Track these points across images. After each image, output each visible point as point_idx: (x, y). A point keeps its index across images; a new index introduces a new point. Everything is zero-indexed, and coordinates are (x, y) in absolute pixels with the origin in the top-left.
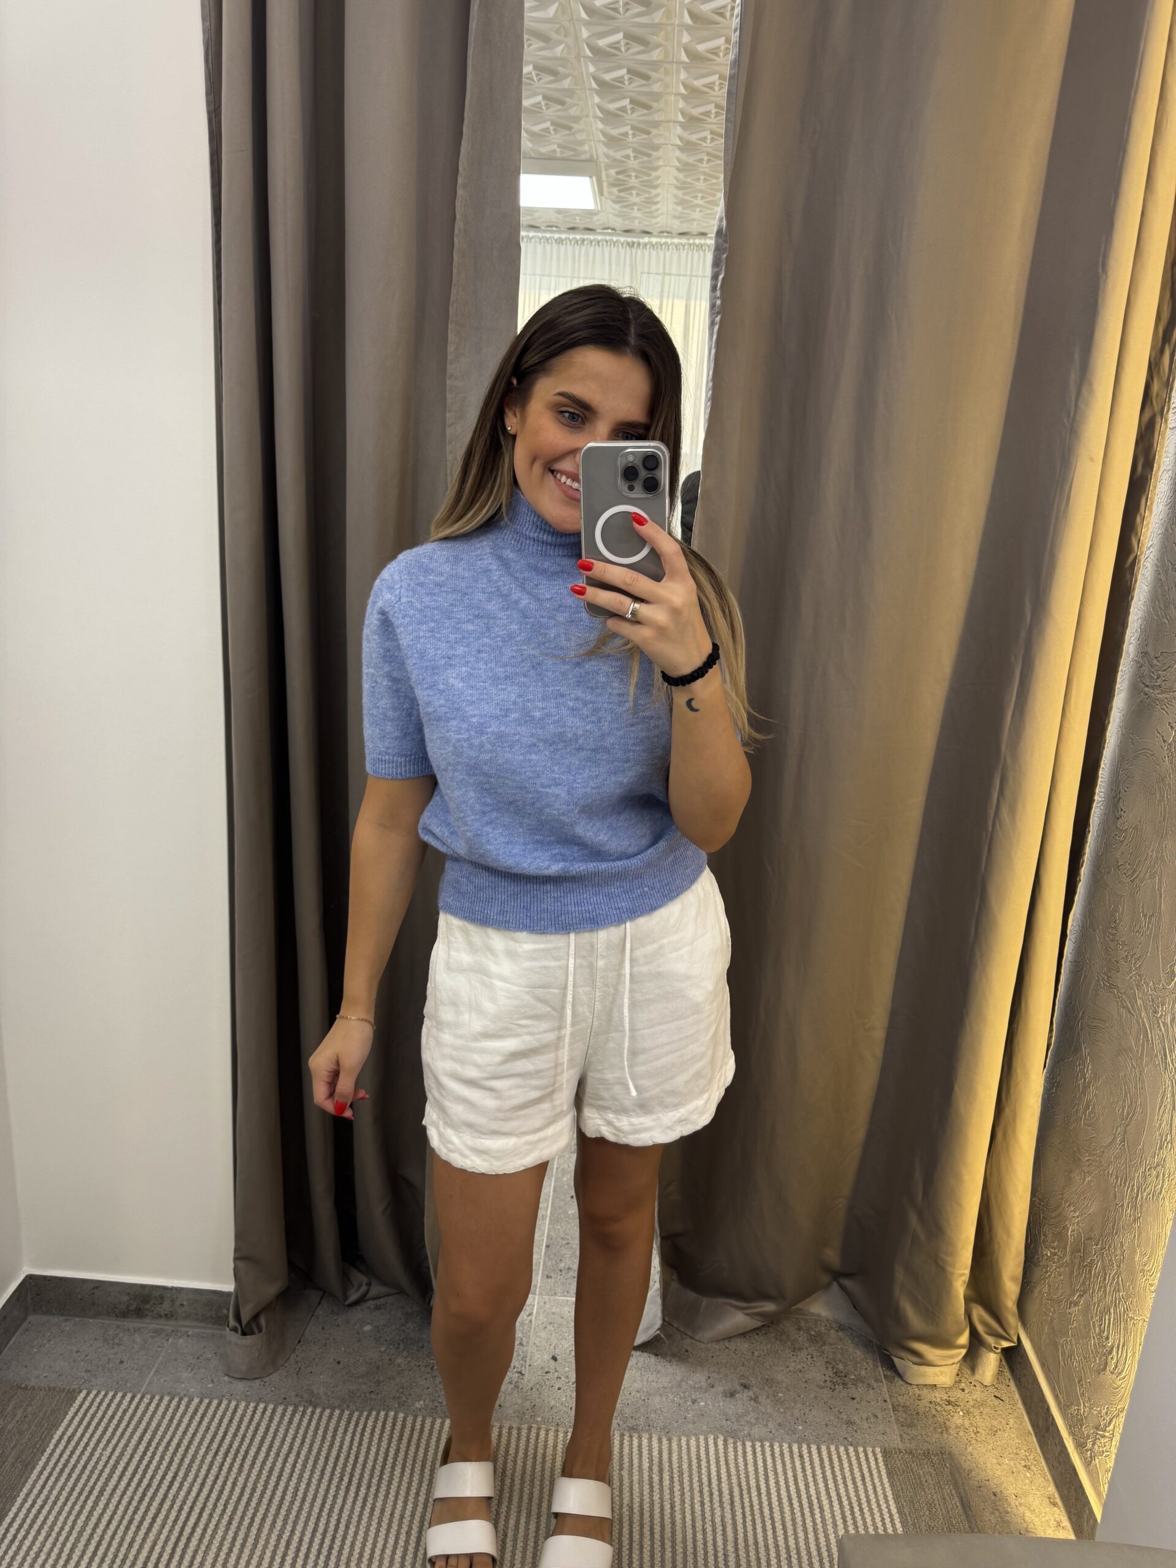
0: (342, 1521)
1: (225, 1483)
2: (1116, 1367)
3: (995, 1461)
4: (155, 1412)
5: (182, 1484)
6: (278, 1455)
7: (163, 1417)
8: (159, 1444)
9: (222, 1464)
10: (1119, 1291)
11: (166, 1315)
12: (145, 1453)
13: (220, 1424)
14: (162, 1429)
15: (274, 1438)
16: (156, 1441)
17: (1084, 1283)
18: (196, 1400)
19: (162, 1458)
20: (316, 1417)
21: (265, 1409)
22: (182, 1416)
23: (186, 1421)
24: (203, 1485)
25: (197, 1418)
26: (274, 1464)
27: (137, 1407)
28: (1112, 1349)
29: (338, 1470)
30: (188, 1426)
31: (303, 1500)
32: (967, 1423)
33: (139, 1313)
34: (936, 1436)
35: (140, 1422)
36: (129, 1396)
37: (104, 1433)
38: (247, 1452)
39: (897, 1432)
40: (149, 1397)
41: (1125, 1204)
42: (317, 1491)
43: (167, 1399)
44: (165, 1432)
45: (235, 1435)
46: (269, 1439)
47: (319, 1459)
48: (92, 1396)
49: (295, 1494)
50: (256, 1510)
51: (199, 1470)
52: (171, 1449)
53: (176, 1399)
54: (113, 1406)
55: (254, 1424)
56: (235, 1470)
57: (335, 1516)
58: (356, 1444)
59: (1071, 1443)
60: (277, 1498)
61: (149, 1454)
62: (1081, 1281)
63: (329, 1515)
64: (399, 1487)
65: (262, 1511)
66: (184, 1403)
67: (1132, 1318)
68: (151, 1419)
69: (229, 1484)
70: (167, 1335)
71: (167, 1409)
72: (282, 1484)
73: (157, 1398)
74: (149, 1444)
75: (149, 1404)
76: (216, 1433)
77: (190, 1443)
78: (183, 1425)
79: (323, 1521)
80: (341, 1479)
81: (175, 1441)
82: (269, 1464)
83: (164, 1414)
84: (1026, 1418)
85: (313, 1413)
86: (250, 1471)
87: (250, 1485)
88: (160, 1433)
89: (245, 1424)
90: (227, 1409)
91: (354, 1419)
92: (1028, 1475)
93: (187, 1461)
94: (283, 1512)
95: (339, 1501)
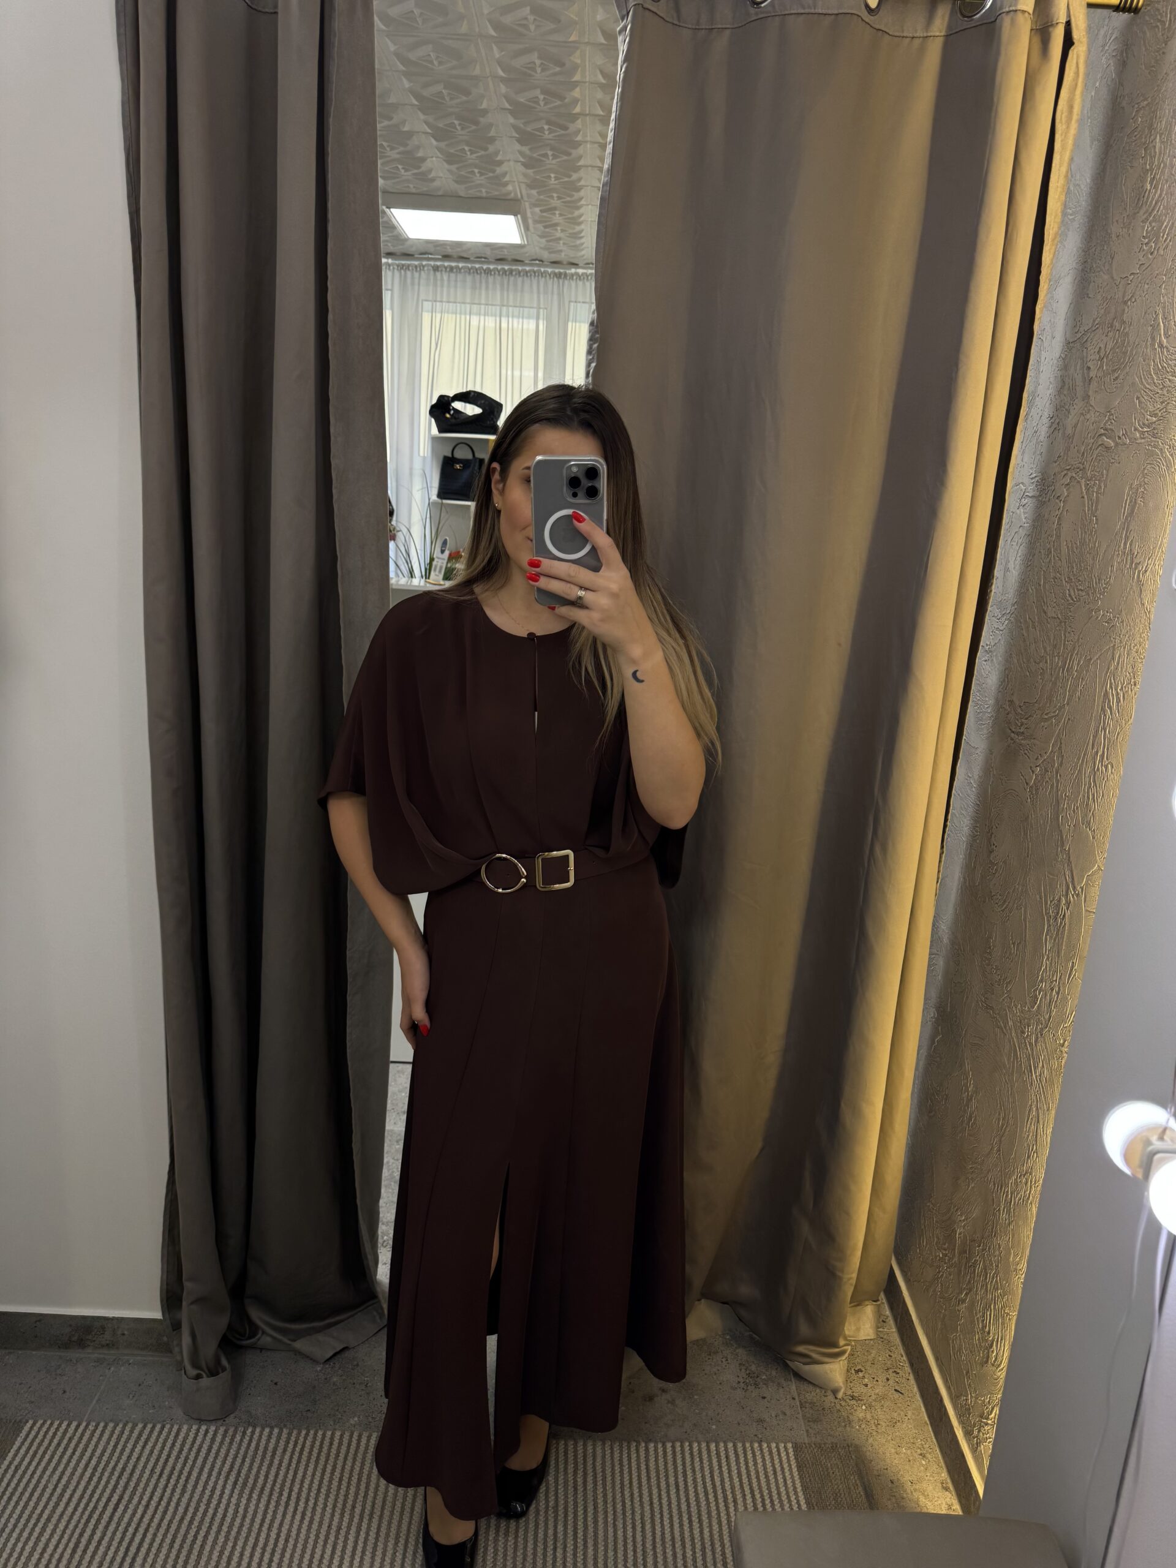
0: (282, 1535)
1: (168, 1504)
2: (996, 1359)
3: (893, 1451)
4: (100, 1439)
5: (126, 1507)
6: (219, 1473)
7: (108, 1443)
8: (104, 1470)
9: (166, 1486)
10: (997, 1289)
11: (107, 1345)
12: (91, 1479)
13: (163, 1448)
14: (107, 1455)
15: (216, 1458)
16: (102, 1466)
17: (969, 1282)
18: (140, 1426)
19: (108, 1482)
20: (256, 1437)
21: (207, 1432)
22: (127, 1442)
23: (130, 1446)
24: (147, 1506)
25: (141, 1443)
26: (216, 1483)
27: (83, 1435)
28: (992, 1343)
29: (278, 1486)
30: (133, 1450)
31: (244, 1517)
32: (869, 1417)
33: (81, 1344)
34: (840, 1429)
35: (85, 1450)
36: (74, 1424)
37: (50, 1461)
38: (190, 1474)
39: (803, 1428)
40: (94, 1424)
41: (1002, 1209)
42: (257, 1506)
43: (111, 1425)
44: (110, 1458)
45: (178, 1457)
46: (211, 1459)
47: (259, 1477)
48: (38, 1425)
49: (236, 1511)
50: (199, 1528)
51: (143, 1493)
52: (116, 1474)
53: (121, 1425)
54: (59, 1434)
55: (196, 1446)
56: (178, 1491)
57: (275, 1531)
58: (294, 1461)
59: (961, 1432)
60: (219, 1515)
61: (95, 1479)
62: (967, 1280)
63: (269, 1529)
64: (336, 1500)
65: (204, 1529)
66: (128, 1429)
67: (1008, 1314)
68: (96, 1446)
69: (173, 1504)
70: (109, 1364)
71: (111, 1435)
72: (224, 1501)
73: (102, 1424)
74: (95, 1469)
75: (94, 1431)
76: (159, 1456)
77: (135, 1467)
78: (128, 1450)
79: (263, 1535)
80: (281, 1494)
81: (120, 1466)
82: (211, 1484)
83: (109, 1439)
84: (923, 1409)
85: (253, 1433)
86: (193, 1492)
87: (193, 1505)
88: (105, 1458)
89: (187, 1446)
90: (169, 1433)
91: (293, 1439)
92: (924, 1462)
93: (132, 1484)
94: (225, 1529)
95: (279, 1517)
